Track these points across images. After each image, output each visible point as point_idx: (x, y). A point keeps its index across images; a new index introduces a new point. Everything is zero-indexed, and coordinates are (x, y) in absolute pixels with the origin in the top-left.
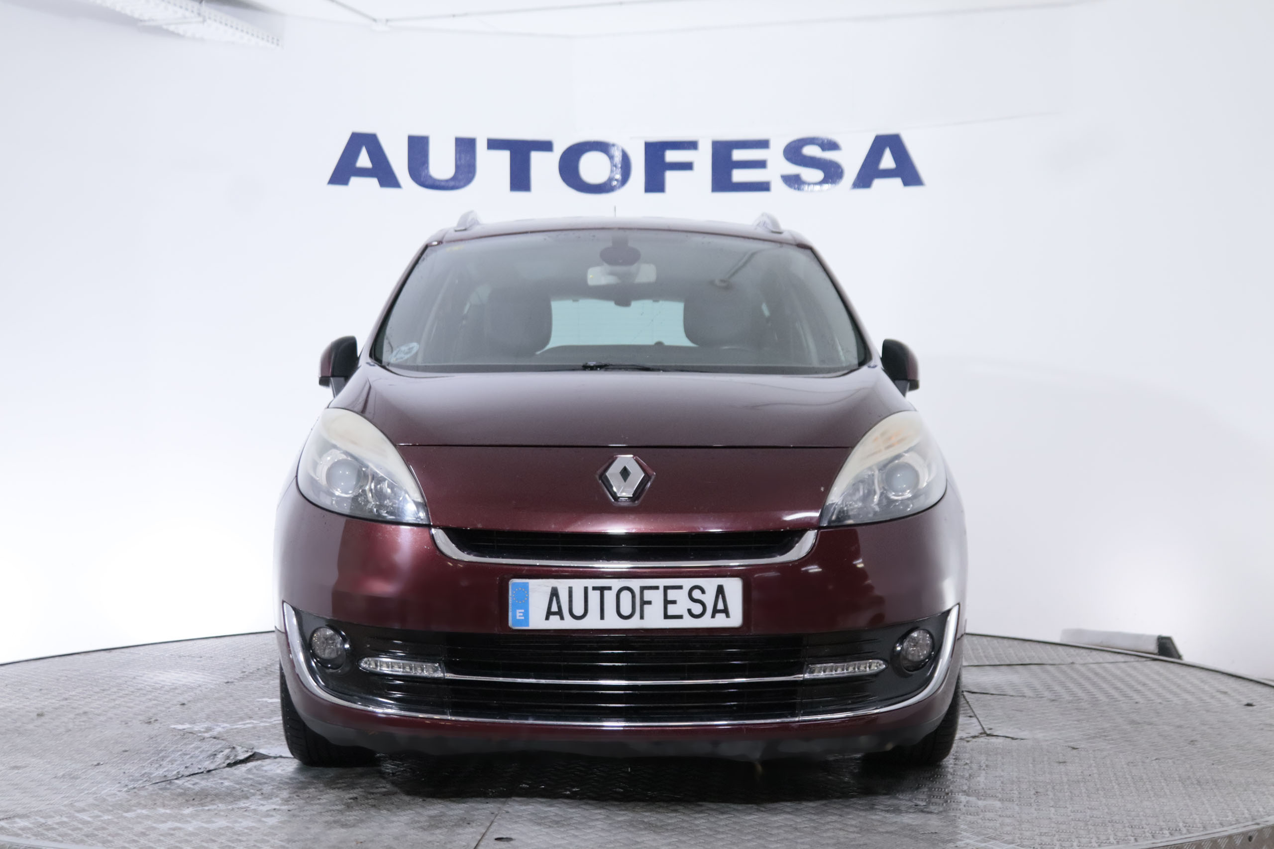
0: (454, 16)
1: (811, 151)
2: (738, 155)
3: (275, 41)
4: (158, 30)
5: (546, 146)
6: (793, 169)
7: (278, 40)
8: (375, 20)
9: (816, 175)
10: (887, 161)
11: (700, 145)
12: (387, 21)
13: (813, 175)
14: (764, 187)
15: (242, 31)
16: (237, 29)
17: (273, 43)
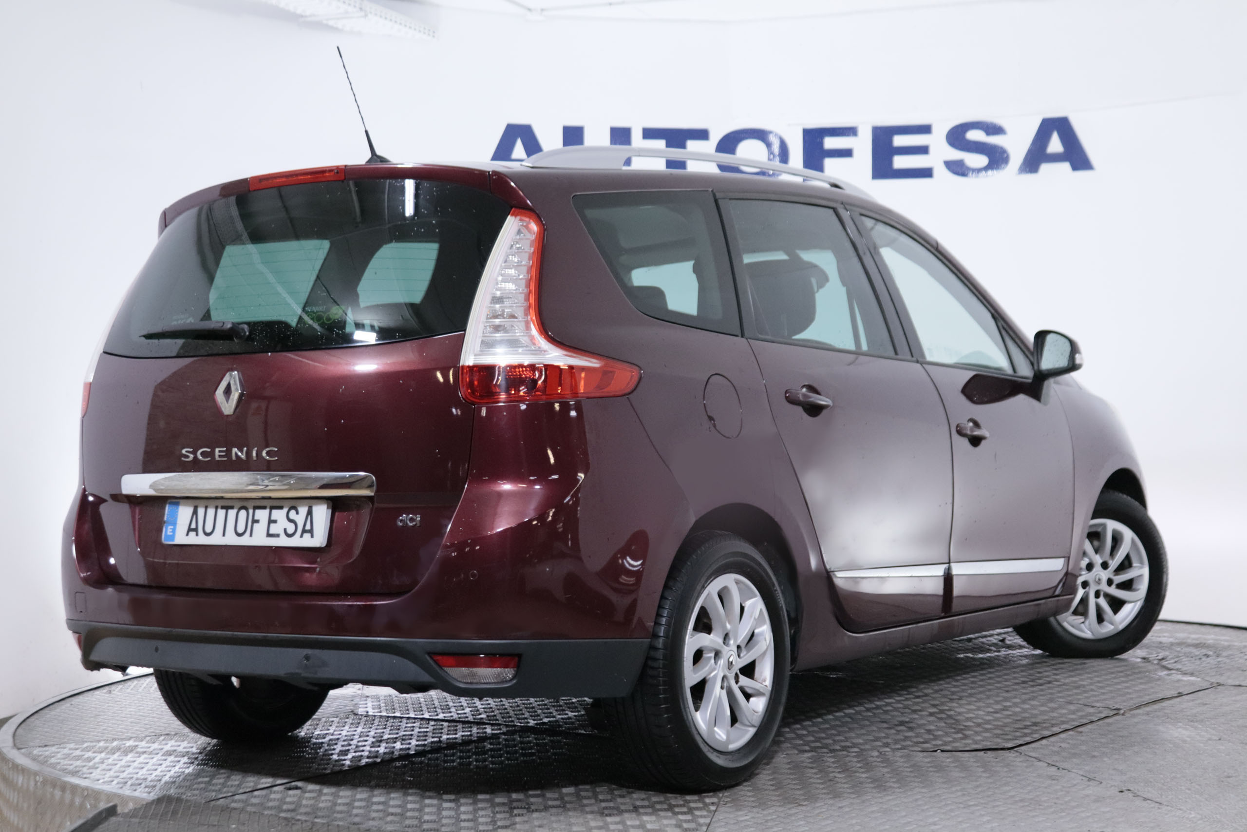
0: (610, 4)
1: (974, 135)
2: (899, 141)
5: (702, 135)
6: (956, 155)
7: (434, 32)
8: (529, 10)
9: (981, 160)
10: (1055, 145)
11: (860, 132)
12: (542, 10)
13: (977, 160)
14: (926, 173)
15: (401, 24)
16: (396, 22)
17: (429, 35)
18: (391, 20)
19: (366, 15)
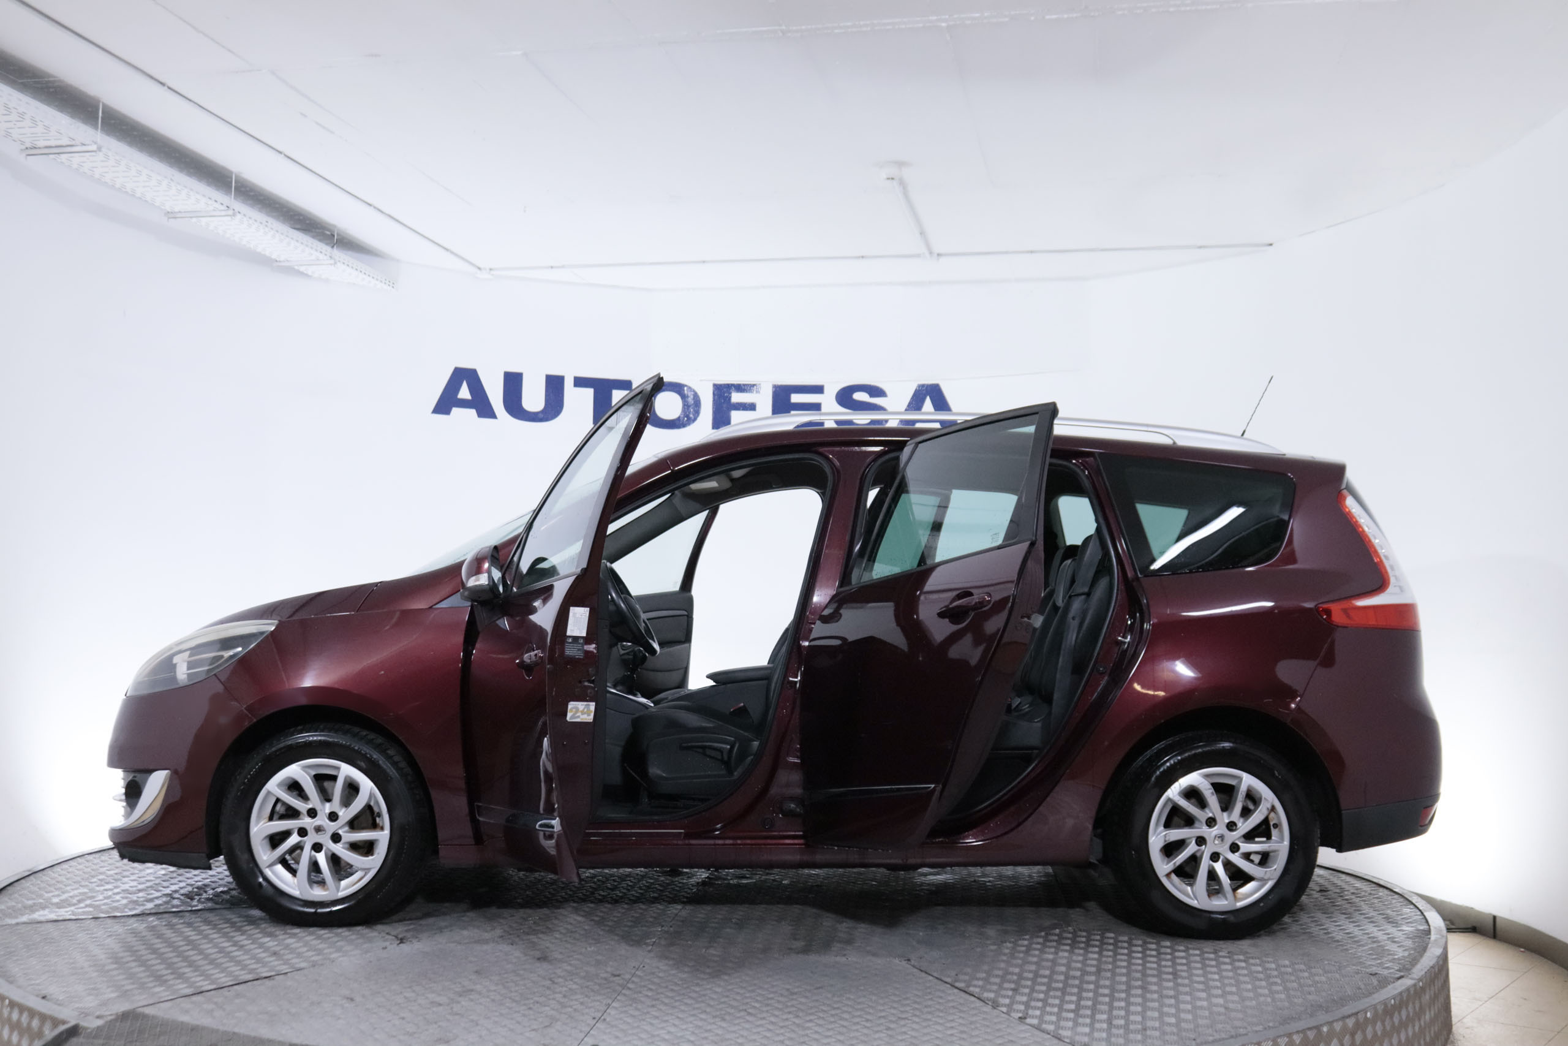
0: (552, 267)
3: (391, 284)
4: (290, 270)
12: (491, 269)
15: (365, 274)
16: (361, 272)
18: (357, 269)
19: (335, 263)
